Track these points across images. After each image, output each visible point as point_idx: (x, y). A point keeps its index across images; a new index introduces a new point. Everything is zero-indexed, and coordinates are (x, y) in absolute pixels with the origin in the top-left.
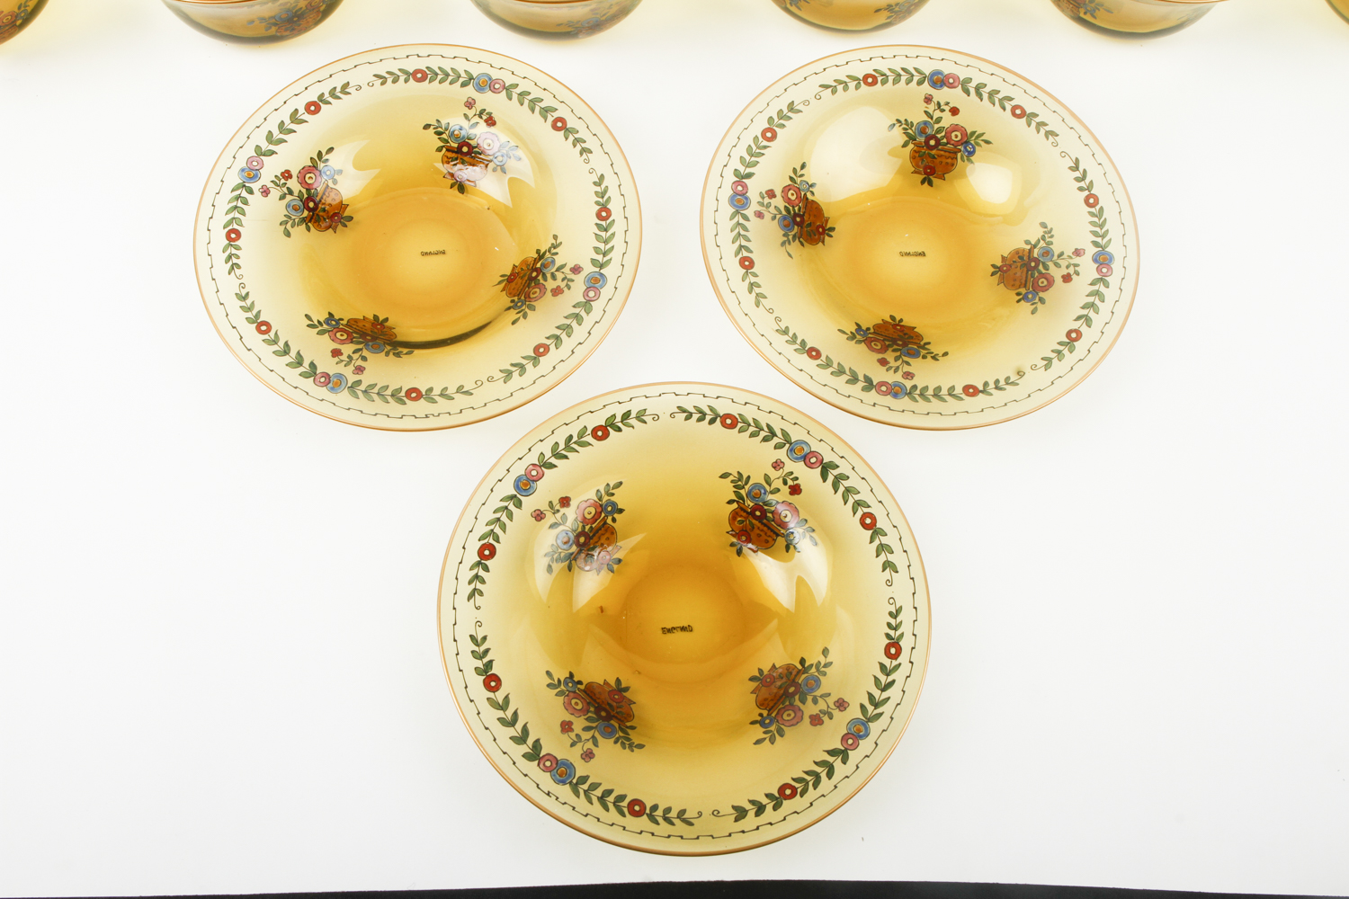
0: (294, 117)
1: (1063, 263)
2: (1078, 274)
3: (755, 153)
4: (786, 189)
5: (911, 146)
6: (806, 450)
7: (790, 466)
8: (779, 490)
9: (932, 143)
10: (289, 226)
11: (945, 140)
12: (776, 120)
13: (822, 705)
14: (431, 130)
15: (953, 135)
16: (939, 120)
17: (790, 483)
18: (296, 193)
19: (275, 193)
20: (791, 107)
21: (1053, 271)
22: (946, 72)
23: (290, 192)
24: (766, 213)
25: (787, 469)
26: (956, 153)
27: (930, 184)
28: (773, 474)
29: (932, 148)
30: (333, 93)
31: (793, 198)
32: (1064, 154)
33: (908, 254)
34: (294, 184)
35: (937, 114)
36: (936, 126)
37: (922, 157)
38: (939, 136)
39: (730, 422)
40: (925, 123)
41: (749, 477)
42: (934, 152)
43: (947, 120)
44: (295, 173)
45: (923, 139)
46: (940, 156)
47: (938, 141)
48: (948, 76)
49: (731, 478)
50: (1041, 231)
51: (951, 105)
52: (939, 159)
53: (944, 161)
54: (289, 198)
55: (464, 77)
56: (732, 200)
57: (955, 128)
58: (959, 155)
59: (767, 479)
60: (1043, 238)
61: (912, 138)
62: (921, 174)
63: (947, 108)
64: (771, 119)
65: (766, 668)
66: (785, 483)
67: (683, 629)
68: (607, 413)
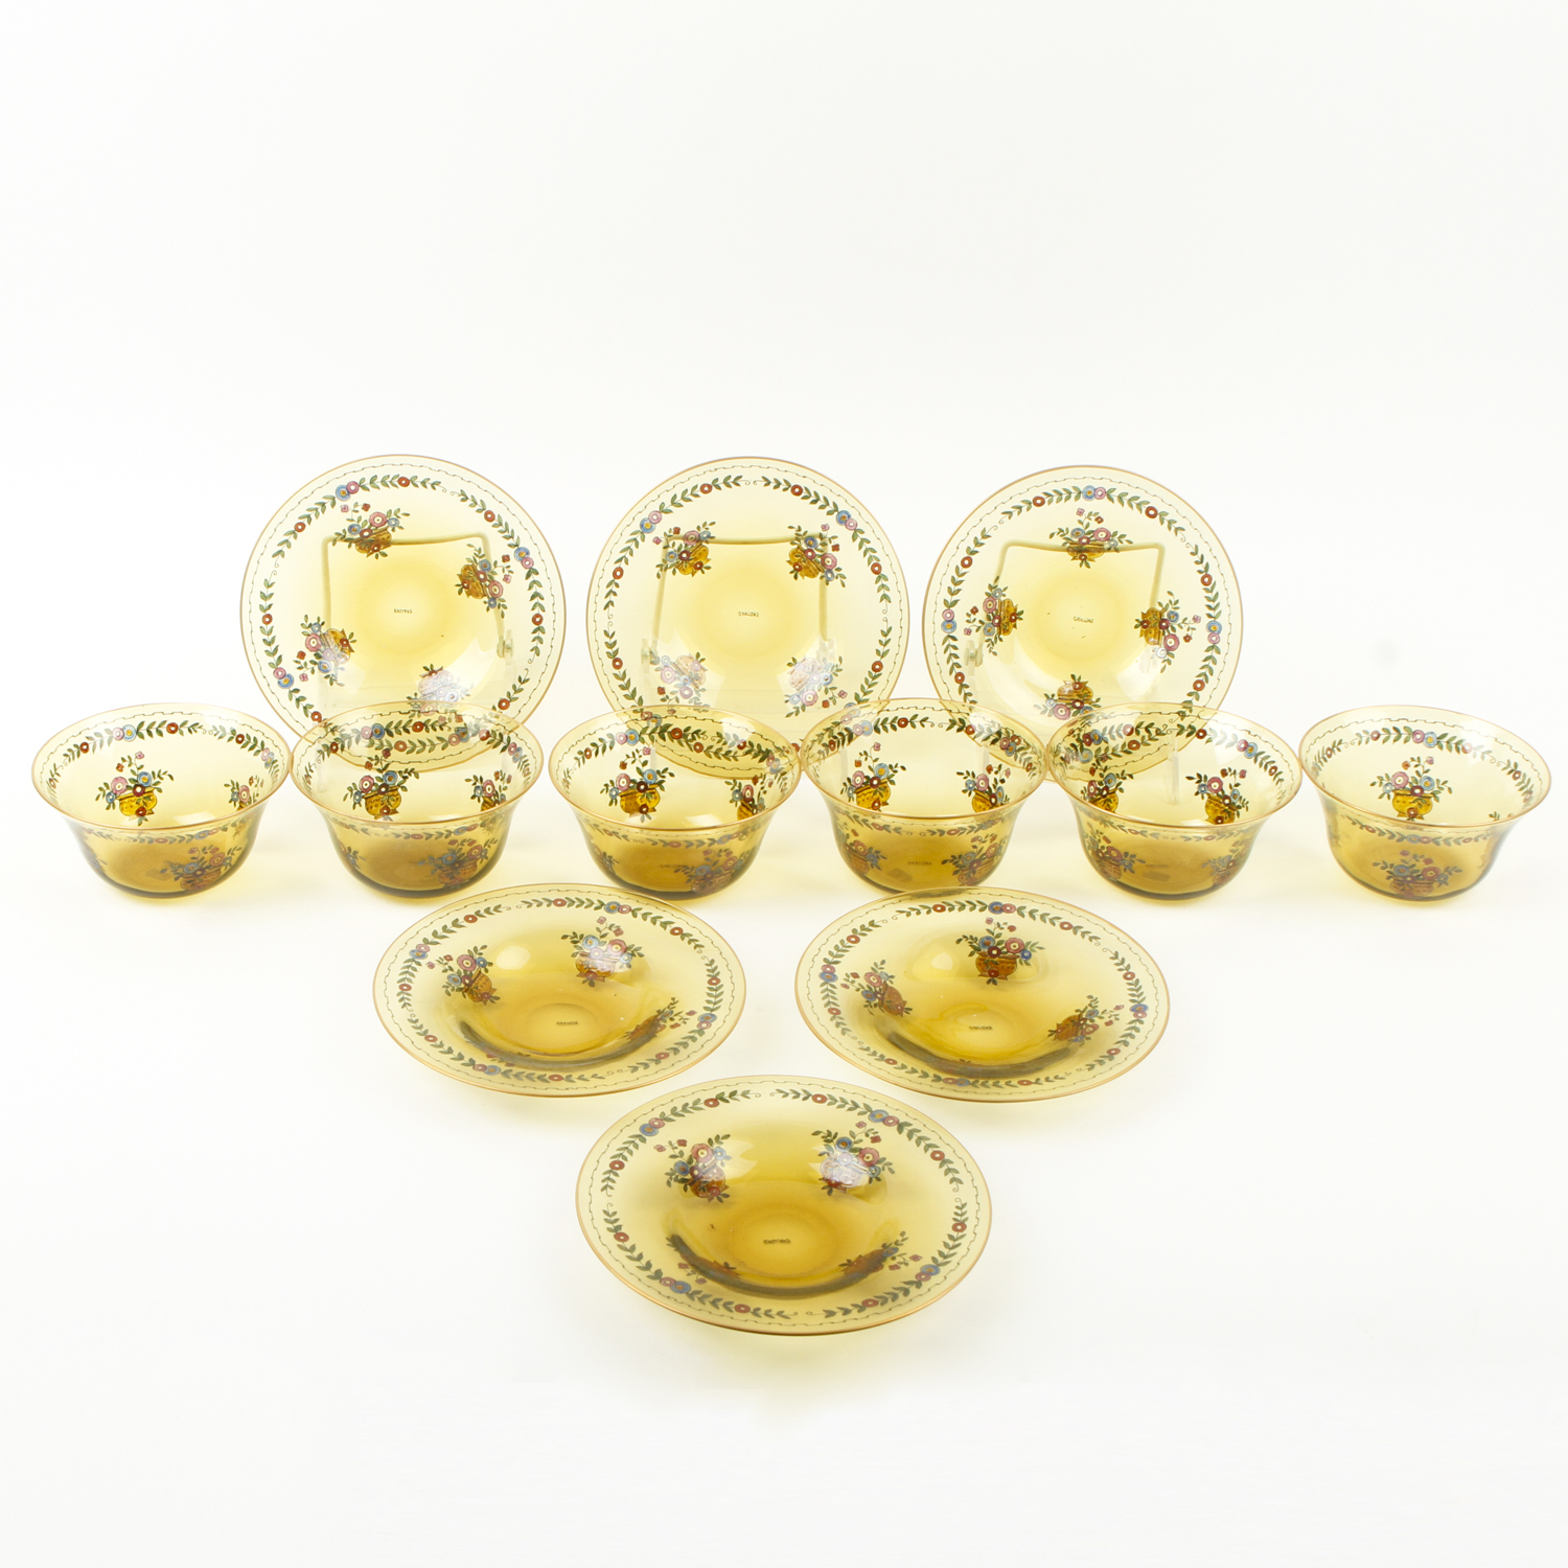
0: (455, 923)
1: (1106, 1016)
2: (1117, 1019)
3: (841, 950)
4: (868, 975)
5: (976, 955)
6: (884, 1115)
7: (870, 1125)
8: (861, 1141)
9: (995, 952)
10: (449, 989)
11: (1005, 950)
12: (859, 931)
13: (899, 1259)
14: (568, 940)
15: (1012, 946)
16: (999, 936)
17: (871, 1135)
18: (456, 971)
19: (439, 968)
20: (872, 923)
21: (1097, 1021)
22: (1004, 903)
23: (451, 969)
24: (851, 987)
25: (868, 1127)
26: (1015, 959)
27: (995, 983)
28: (857, 1130)
29: (995, 956)
30: (487, 911)
31: (875, 981)
32: (1105, 950)
33: (976, 1028)
34: (453, 964)
35: (997, 931)
36: (997, 940)
37: (986, 964)
38: (1000, 947)
39: (820, 1099)
40: (988, 938)
41: (836, 1134)
42: (996, 959)
43: (1006, 935)
44: (455, 958)
45: (986, 950)
46: (1003, 962)
47: (999, 951)
48: (1006, 906)
49: (822, 1135)
50: (1089, 1001)
51: (1009, 924)
52: (1001, 965)
53: (1006, 965)
54: (450, 972)
55: (597, 904)
56: (822, 976)
57: (1013, 940)
58: (1018, 960)
59: (852, 1134)
60: (1090, 1005)
61: (977, 949)
62: (985, 976)
63: (1006, 927)
64: (854, 931)
65: (853, 1258)
66: (867, 1135)
67: (782, 1241)
68: (718, 1091)
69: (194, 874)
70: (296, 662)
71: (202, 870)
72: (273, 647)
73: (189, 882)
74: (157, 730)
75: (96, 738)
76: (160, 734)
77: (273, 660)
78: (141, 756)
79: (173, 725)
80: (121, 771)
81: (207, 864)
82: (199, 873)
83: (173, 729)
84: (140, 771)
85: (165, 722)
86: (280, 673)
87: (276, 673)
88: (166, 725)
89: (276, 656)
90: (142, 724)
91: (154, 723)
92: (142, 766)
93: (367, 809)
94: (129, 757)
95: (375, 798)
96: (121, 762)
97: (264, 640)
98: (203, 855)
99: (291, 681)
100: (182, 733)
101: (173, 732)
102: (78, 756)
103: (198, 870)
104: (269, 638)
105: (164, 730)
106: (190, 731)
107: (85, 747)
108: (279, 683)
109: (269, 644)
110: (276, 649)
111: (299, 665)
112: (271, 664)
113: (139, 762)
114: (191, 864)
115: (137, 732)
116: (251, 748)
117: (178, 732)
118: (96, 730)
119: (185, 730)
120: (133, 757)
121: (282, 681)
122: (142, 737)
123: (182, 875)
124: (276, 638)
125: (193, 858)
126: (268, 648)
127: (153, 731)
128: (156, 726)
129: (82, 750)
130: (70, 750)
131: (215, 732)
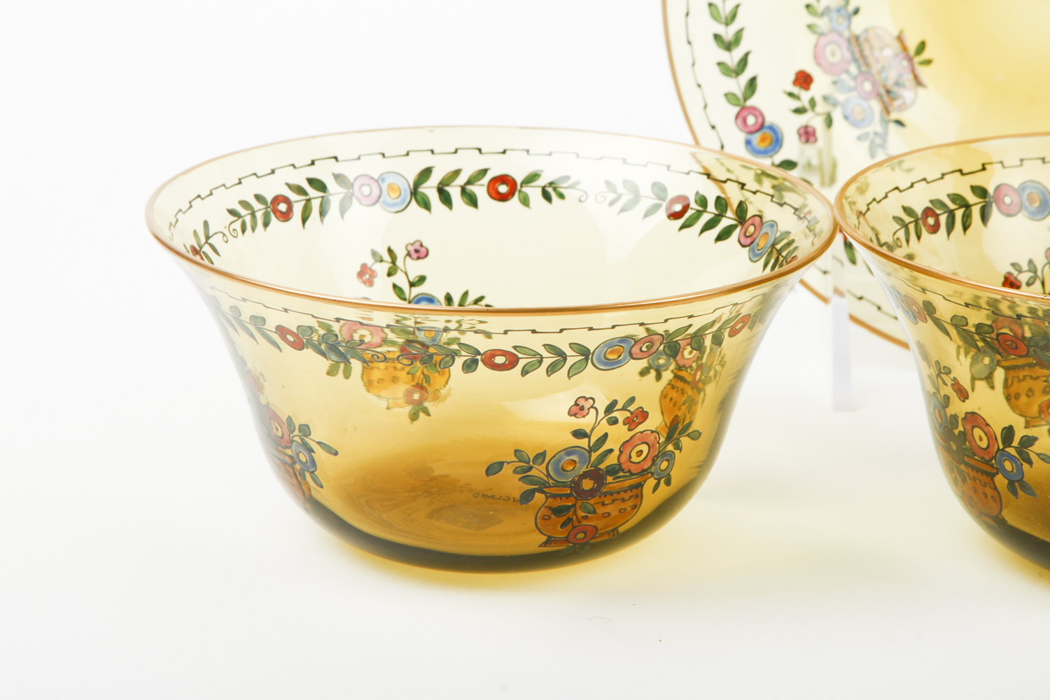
69: (576, 485)
70: (791, 95)
71: (596, 475)
72: (737, 54)
73: (558, 511)
74: (463, 190)
75: (312, 193)
76: (472, 201)
77: (737, 85)
78: (419, 252)
79: (504, 179)
80: (370, 283)
81: (612, 460)
82: (587, 484)
83: (503, 189)
84: (416, 291)
85: (484, 171)
86: (751, 120)
87: (741, 117)
88: (486, 180)
89: (744, 78)
90: (426, 173)
91: (457, 173)
92: (422, 279)
93: (1008, 398)
94: (390, 251)
95: (1026, 372)
96: (369, 261)
97: (717, 37)
98: (604, 427)
99: (776, 141)
100: (525, 201)
101: (503, 198)
102: (266, 224)
103: (585, 475)
104: (728, 33)
105: (480, 190)
106: (547, 196)
107: (283, 207)
108: (748, 143)
109: (728, 46)
110: (744, 62)
111: (796, 104)
112: (730, 97)
113: (415, 268)
114: (569, 451)
115: (415, 193)
116: (709, 226)
117: (516, 199)
118: (314, 173)
119: (534, 192)
120: (400, 253)
121: (756, 138)
122: (426, 205)
123: (542, 487)
124: (745, 35)
125: (579, 434)
126: (724, 56)
127: (454, 191)
128: (462, 180)
129: (276, 211)
130: (244, 204)
131: (612, 196)
